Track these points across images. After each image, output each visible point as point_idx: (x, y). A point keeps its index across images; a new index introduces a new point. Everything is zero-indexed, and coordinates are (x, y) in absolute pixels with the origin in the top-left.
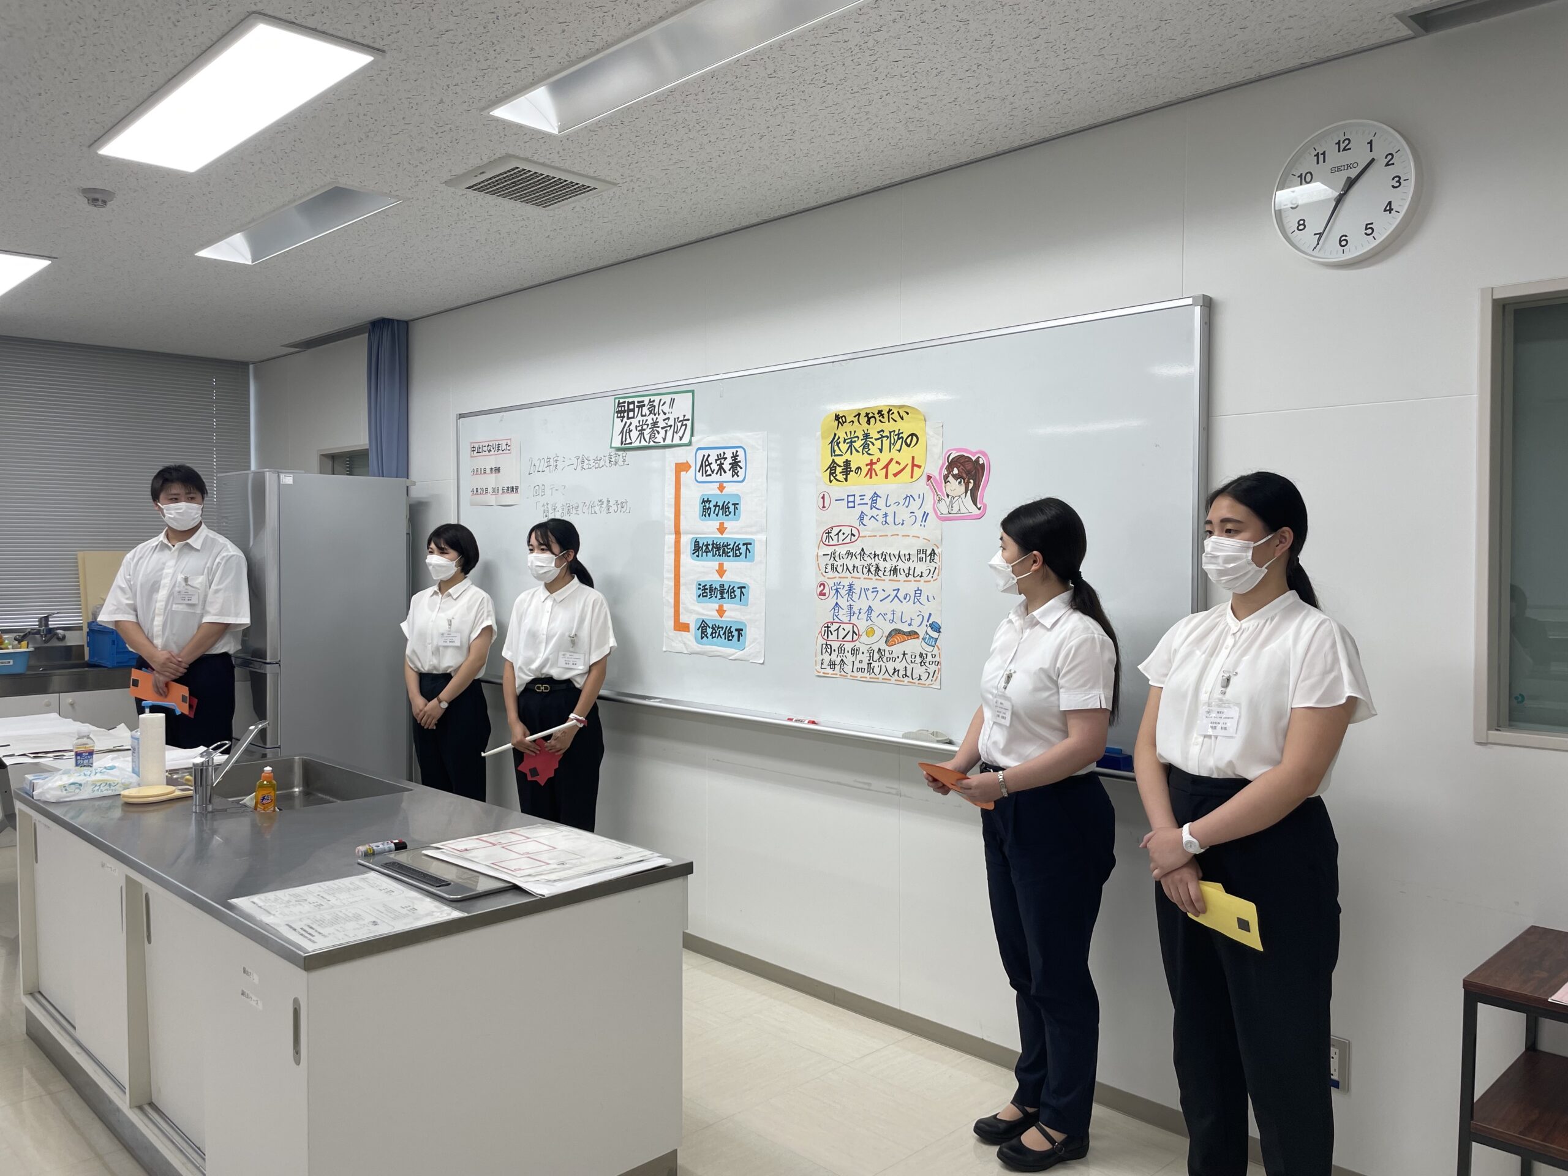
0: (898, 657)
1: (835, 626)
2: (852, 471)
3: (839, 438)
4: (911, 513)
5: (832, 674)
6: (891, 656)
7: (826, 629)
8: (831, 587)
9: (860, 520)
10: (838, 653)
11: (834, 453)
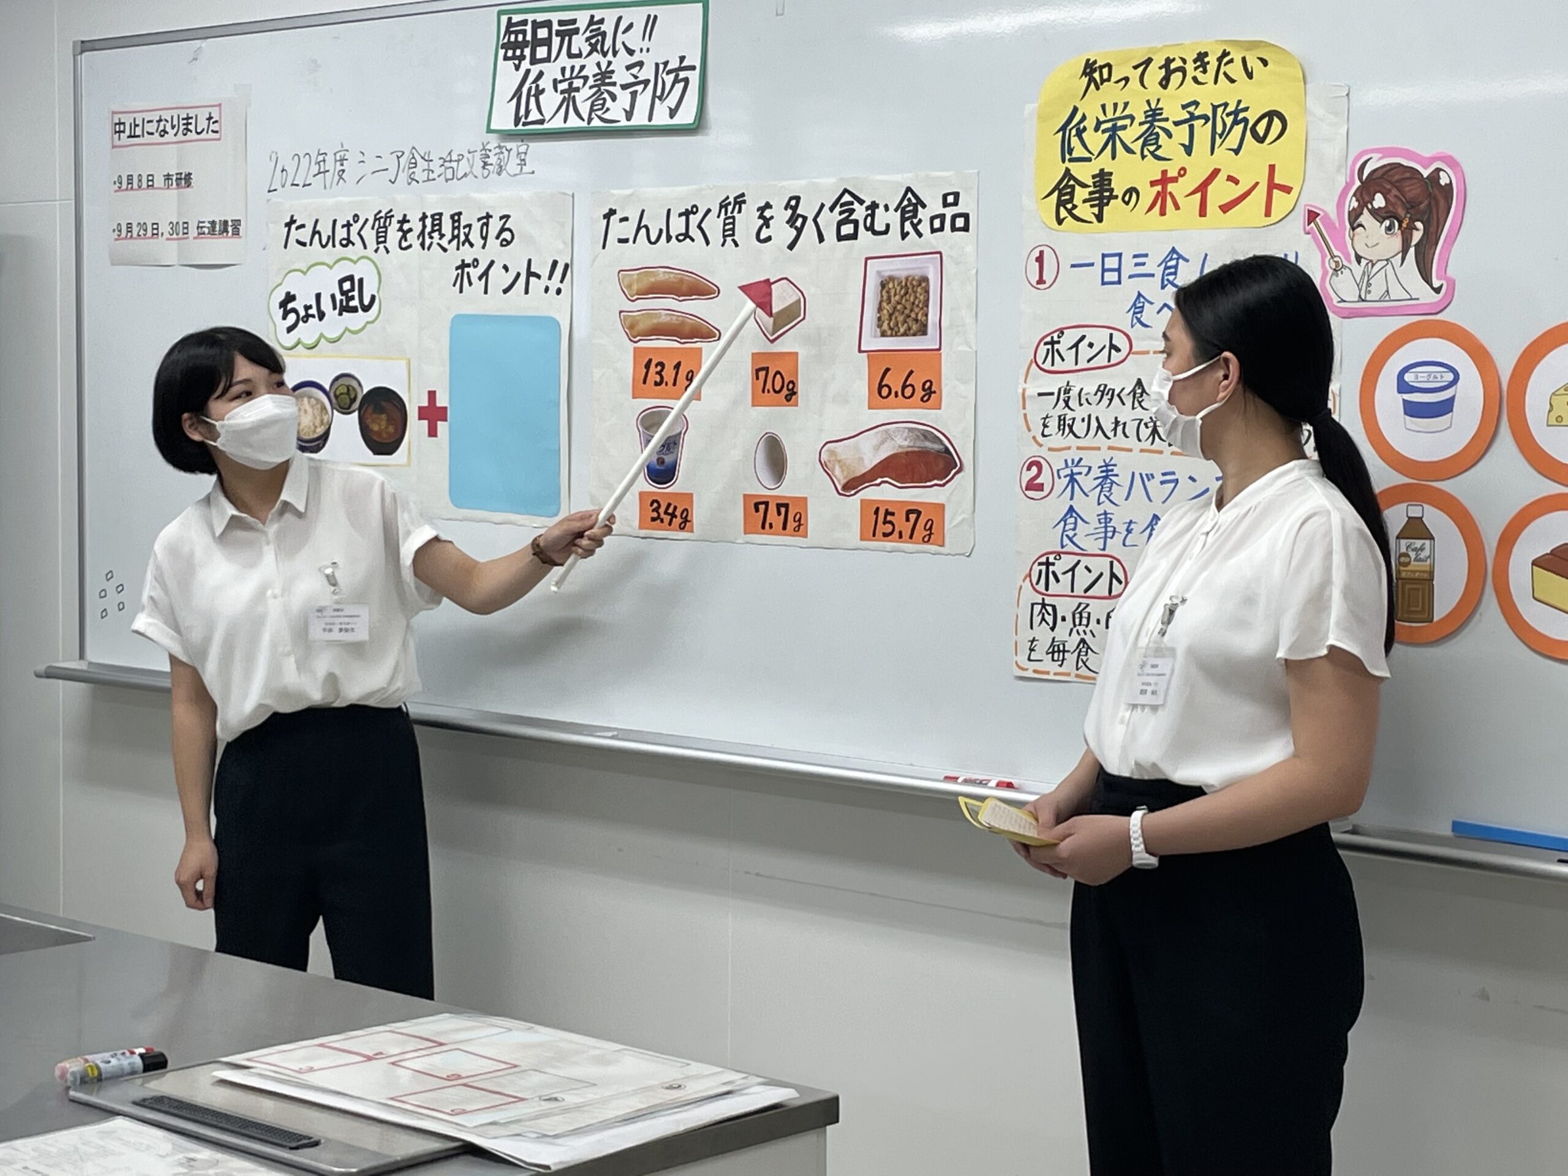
1: (1067, 562)
2: (1116, 197)
3: (1084, 118)
5: (1055, 674)
7: (1043, 568)
8: (1058, 471)
9: (1135, 313)
10: (1072, 626)
11: (1070, 153)
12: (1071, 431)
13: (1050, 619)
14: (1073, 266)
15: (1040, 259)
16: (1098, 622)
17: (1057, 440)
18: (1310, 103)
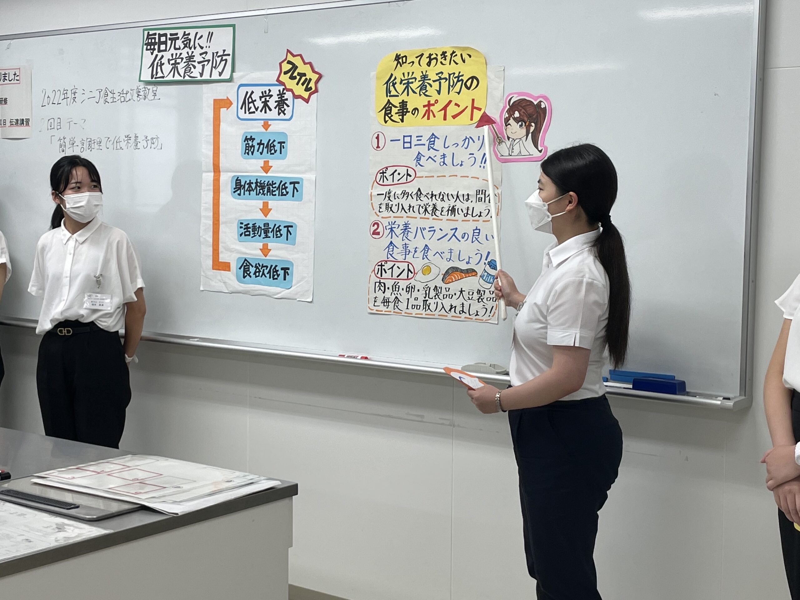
0: (455, 294)
1: (390, 264)
2: (409, 112)
3: (395, 78)
4: (470, 154)
5: (385, 311)
6: (448, 293)
7: (380, 267)
8: (386, 227)
9: (417, 160)
10: (392, 291)
11: (390, 94)
12: (391, 210)
13: (383, 288)
14: (391, 141)
15: (378, 138)
16: (403, 289)
17: (385, 214)
18: (489, 73)
